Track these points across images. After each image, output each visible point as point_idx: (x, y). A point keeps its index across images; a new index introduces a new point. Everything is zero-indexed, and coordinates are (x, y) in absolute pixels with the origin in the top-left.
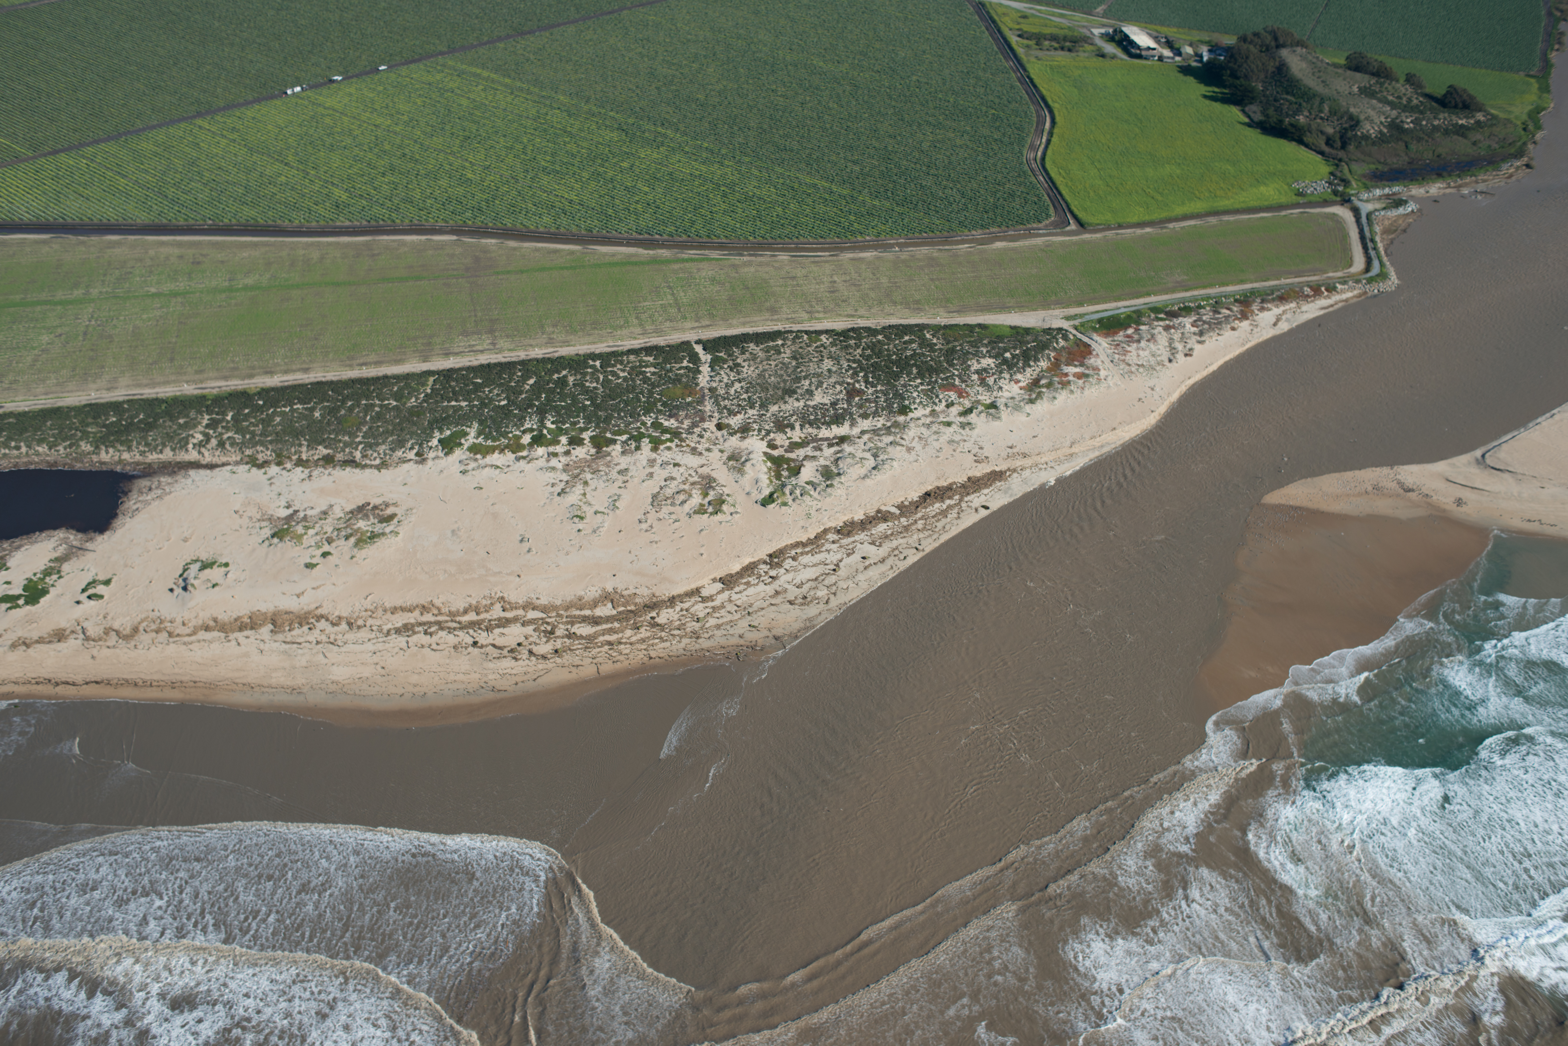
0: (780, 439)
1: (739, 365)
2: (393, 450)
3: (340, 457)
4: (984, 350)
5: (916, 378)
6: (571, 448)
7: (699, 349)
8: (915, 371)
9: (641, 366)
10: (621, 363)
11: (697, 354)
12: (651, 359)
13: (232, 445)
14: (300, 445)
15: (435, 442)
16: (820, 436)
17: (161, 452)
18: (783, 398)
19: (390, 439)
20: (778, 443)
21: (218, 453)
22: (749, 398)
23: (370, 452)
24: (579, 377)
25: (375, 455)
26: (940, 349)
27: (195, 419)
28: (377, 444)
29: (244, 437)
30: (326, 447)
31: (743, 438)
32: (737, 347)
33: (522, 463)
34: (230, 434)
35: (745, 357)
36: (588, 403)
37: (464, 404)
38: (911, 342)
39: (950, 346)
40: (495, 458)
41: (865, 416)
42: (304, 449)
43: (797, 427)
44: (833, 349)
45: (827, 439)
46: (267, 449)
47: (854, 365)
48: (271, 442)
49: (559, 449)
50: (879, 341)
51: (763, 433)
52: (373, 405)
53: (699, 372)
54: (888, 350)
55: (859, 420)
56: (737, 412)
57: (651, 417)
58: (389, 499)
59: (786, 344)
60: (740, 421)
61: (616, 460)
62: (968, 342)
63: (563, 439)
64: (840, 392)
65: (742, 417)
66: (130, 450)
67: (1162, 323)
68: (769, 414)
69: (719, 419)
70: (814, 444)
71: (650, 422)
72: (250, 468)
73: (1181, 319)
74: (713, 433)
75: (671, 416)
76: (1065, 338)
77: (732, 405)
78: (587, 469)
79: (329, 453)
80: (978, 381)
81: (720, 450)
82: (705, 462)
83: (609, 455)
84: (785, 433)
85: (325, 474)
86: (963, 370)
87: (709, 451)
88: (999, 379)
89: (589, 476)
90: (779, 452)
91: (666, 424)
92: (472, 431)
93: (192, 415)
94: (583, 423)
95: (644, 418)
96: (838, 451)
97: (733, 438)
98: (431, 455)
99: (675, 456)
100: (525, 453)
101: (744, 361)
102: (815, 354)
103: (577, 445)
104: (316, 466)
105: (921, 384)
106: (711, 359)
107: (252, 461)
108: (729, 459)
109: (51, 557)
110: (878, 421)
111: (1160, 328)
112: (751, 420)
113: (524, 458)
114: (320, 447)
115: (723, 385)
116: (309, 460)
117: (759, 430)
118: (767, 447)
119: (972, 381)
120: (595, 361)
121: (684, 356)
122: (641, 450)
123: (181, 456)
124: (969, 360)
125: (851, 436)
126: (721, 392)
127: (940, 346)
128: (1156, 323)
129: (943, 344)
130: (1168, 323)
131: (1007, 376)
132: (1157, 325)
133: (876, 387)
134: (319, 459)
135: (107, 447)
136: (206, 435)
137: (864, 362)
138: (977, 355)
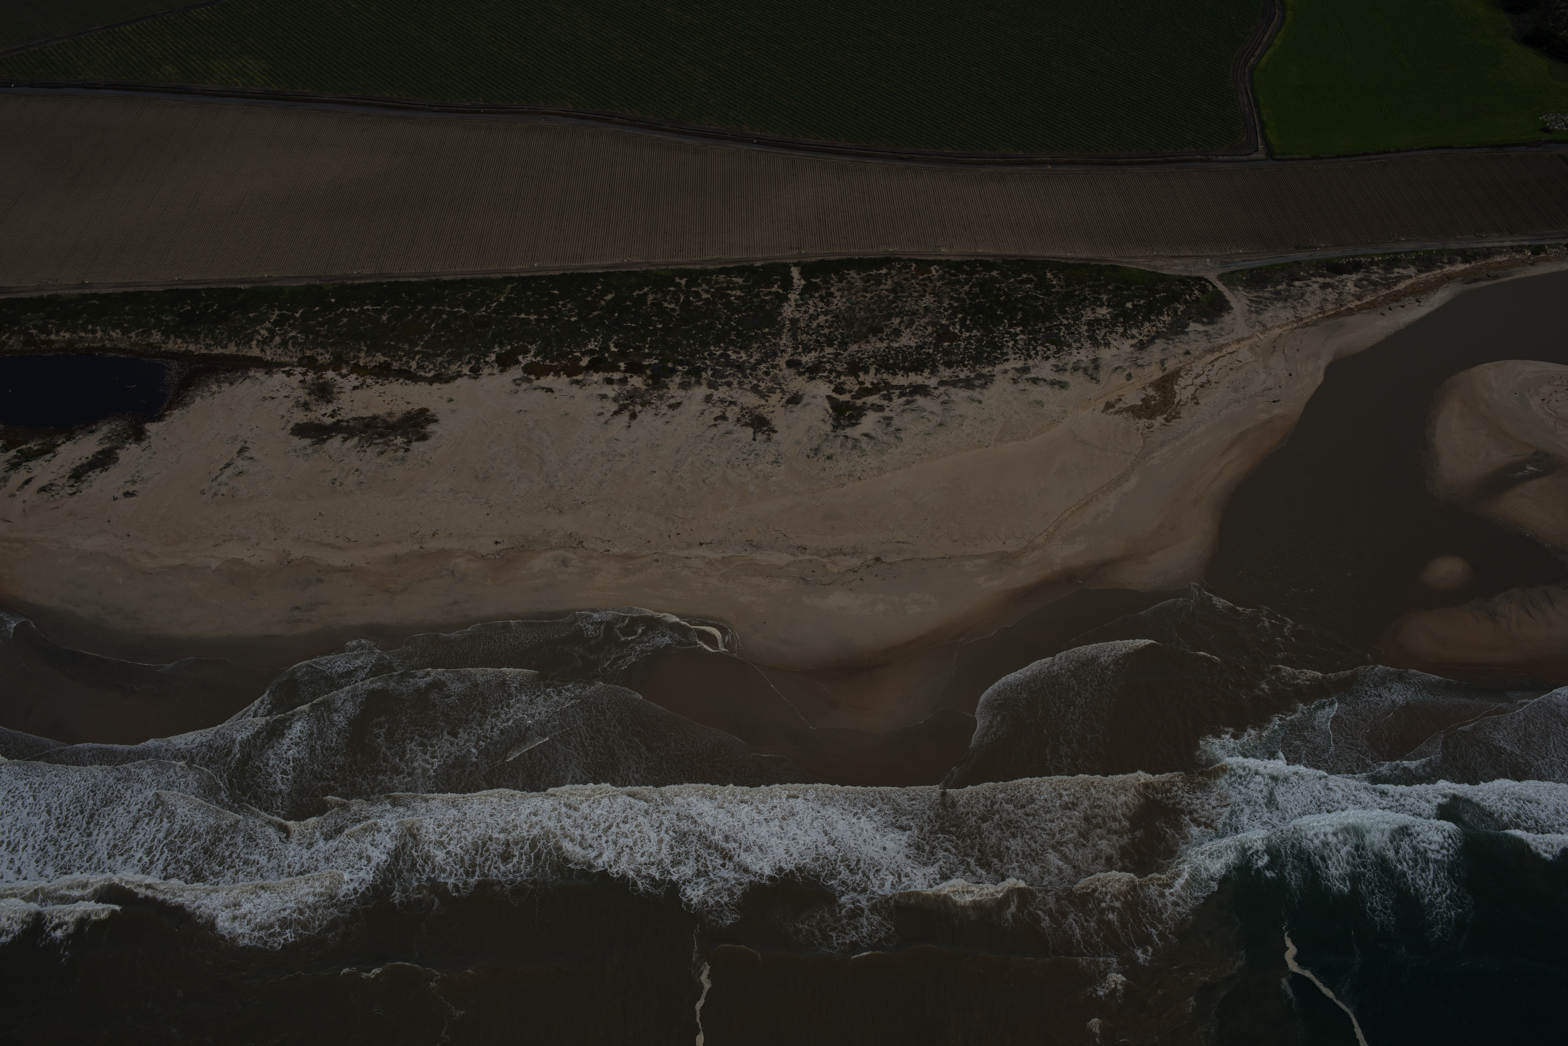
0: (851, 383)
1: (831, 295)
2: (450, 363)
3: (396, 365)
4: (1105, 297)
5: (1018, 325)
6: (628, 375)
7: (795, 272)
8: (1020, 316)
9: (728, 288)
10: (708, 283)
11: (792, 278)
12: (740, 280)
13: (294, 345)
14: (359, 350)
15: (493, 357)
16: (895, 383)
17: (225, 347)
18: (866, 337)
19: (450, 350)
20: (846, 387)
21: (279, 351)
22: (830, 332)
23: (426, 363)
24: (659, 296)
25: (431, 366)
26: (1058, 293)
27: (265, 314)
28: (436, 355)
29: (307, 337)
30: (384, 355)
31: (811, 379)
32: (836, 274)
33: (575, 387)
34: (294, 333)
35: (840, 285)
36: (660, 326)
37: (533, 317)
38: (1029, 281)
39: (1069, 289)
40: (549, 380)
41: (949, 365)
42: (362, 355)
43: (872, 371)
44: (939, 284)
45: (902, 387)
46: (327, 352)
47: (956, 304)
48: (332, 344)
49: (616, 376)
50: (993, 279)
51: (834, 375)
52: (443, 312)
53: (787, 299)
54: (999, 289)
55: (941, 368)
56: (812, 349)
57: (720, 347)
58: (432, 415)
59: (890, 274)
60: (813, 359)
61: (671, 392)
62: (1090, 286)
63: (622, 365)
64: (931, 335)
65: (817, 354)
66: (197, 342)
67: (1321, 280)
68: (846, 354)
69: (792, 355)
70: (885, 392)
71: (718, 353)
72: (307, 371)
73: (1345, 276)
74: (781, 370)
75: (741, 348)
76: (1203, 289)
77: (811, 340)
78: (638, 400)
79: (386, 361)
80: (1086, 334)
81: (782, 391)
82: (763, 402)
83: (666, 386)
84: (857, 377)
85: (377, 383)
86: (1073, 319)
87: (771, 390)
88: (1111, 333)
89: (638, 408)
90: (845, 398)
91: (734, 356)
92: (533, 348)
93: (263, 309)
94: (649, 348)
95: (712, 348)
96: (908, 402)
97: (801, 378)
98: (486, 371)
99: (733, 393)
100: (580, 377)
101: (839, 290)
102: (918, 288)
103: (636, 373)
104: (371, 374)
105: (1022, 332)
106: (804, 285)
107: (310, 363)
108: (789, 402)
109: (99, 449)
110: (962, 371)
111: (1316, 286)
112: (825, 360)
113: (577, 382)
114: (378, 354)
115: (806, 316)
116: (365, 367)
117: (831, 371)
118: (833, 391)
119: (1079, 333)
120: (681, 278)
121: (777, 280)
122: (700, 384)
123: (245, 351)
124: (1084, 308)
125: (927, 386)
126: (802, 324)
127: (1057, 288)
128: (1313, 279)
129: (1062, 287)
130: (1328, 280)
131: (1120, 330)
132: (1314, 282)
133: (971, 332)
134: (375, 367)
135: (176, 337)
136: (272, 332)
137: (968, 302)
138: (1094, 303)
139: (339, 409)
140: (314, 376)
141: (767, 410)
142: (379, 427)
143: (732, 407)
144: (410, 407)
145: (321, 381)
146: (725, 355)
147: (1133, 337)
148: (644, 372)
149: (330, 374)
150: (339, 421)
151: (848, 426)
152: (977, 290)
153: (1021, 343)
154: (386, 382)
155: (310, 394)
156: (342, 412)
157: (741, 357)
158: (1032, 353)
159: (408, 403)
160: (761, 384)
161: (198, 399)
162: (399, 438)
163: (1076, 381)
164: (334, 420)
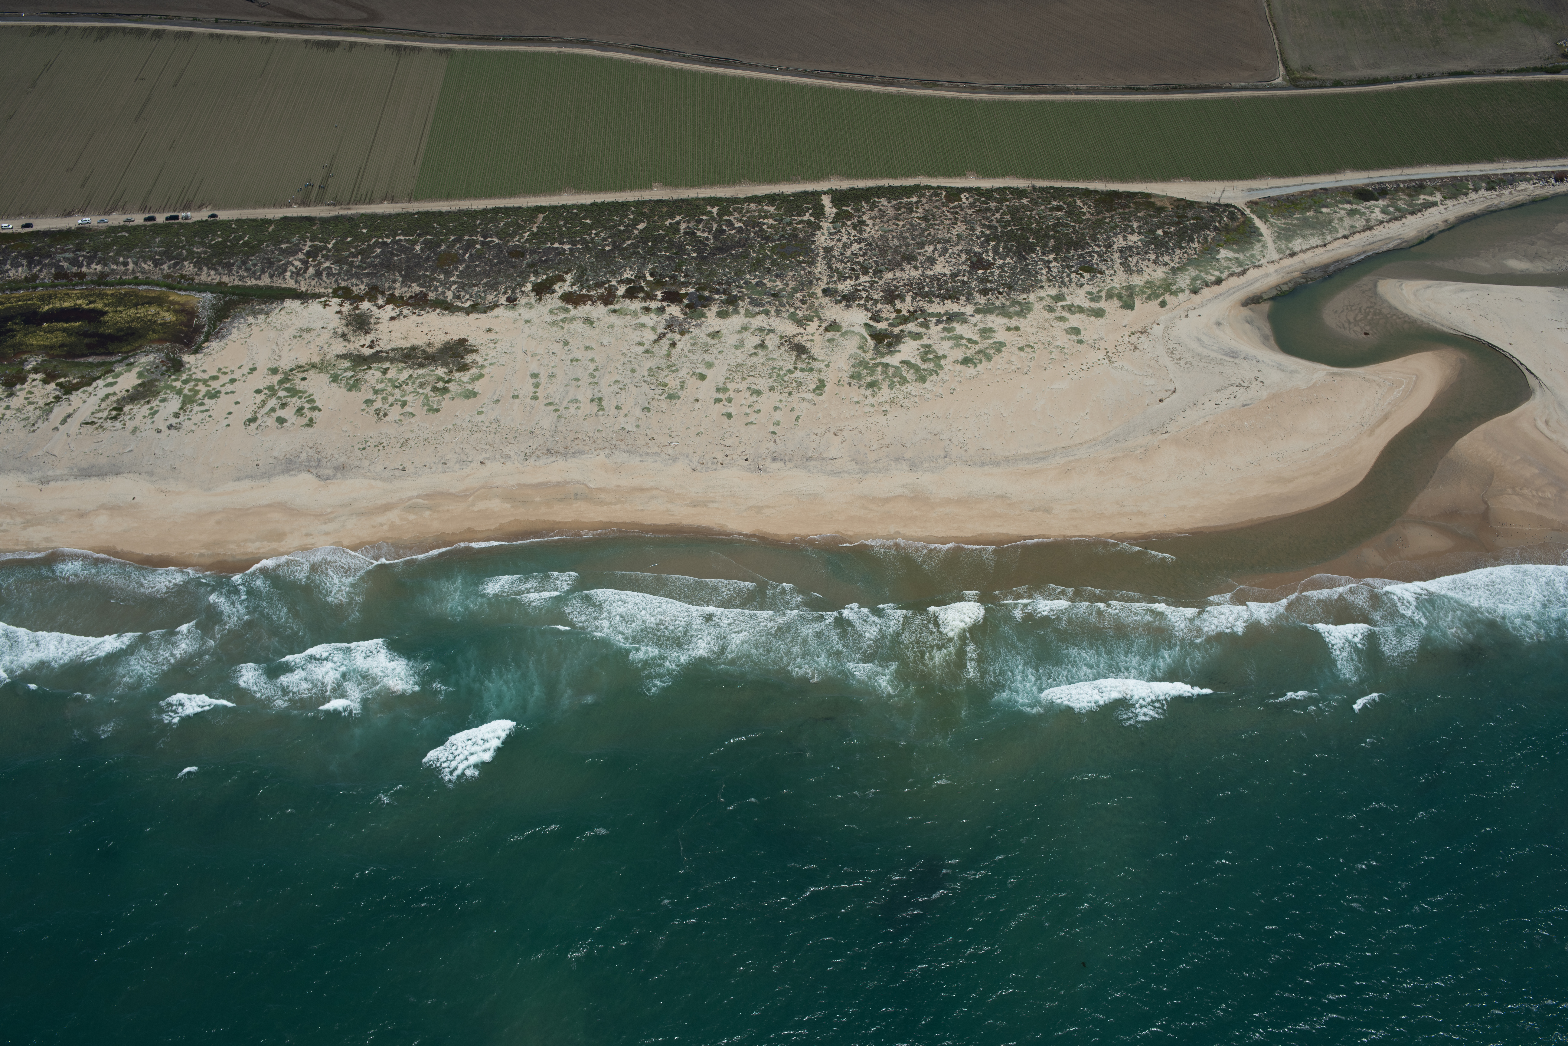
0: (887, 311)
1: (863, 223)
2: (486, 293)
3: (431, 296)
4: (1135, 225)
5: (1050, 252)
6: (665, 304)
7: (826, 201)
8: (1052, 242)
9: (760, 217)
10: (740, 211)
11: (823, 206)
12: (771, 209)
13: (328, 275)
14: (394, 281)
15: (529, 286)
16: (930, 311)
17: (259, 278)
18: (901, 265)
19: (485, 280)
20: (883, 315)
21: (313, 283)
22: (865, 260)
23: (462, 294)
24: (691, 225)
25: (467, 297)
26: (1088, 220)
27: (297, 245)
28: (472, 285)
29: (342, 268)
30: (420, 286)
31: (848, 307)
32: (867, 202)
33: (613, 316)
34: (327, 264)
35: (872, 214)
36: (695, 255)
37: (567, 247)
38: (1058, 208)
39: (1100, 217)
40: (586, 309)
41: (984, 292)
42: (398, 285)
43: (909, 299)
44: (970, 211)
45: (938, 315)
46: (362, 283)
47: (988, 232)
48: (367, 275)
49: (654, 305)
50: (1023, 205)
51: (870, 303)
52: (476, 242)
53: (820, 228)
54: (1030, 217)
55: (977, 296)
56: (848, 277)
57: (756, 276)
58: (471, 346)
59: (920, 202)
60: (849, 287)
61: (709, 321)
62: (1120, 214)
63: (659, 294)
64: (964, 263)
65: (852, 283)
66: (230, 274)
67: (1348, 207)
68: (881, 282)
69: (828, 283)
70: (922, 320)
71: (754, 282)
72: (343, 302)
73: (1373, 202)
74: (817, 298)
75: (777, 276)
76: (1232, 216)
77: (845, 268)
78: (677, 329)
79: (421, 292)
80: (1119, 261)
81: (820, 319)
82: (801, 330)
83: (703, 315)
84: (894, 305)
85: (414, 313)
86: (1105, 246)
87: (809, 319)
88: (1143, 260)
89: (677, 336)
90: (882, 326)
91: (769, 285)
92: (568, 277)
93: (295, 240)
94: (684, 277)
95: (748, 277)
96: (945, 329)
97: (837, 307)
98: (523, 301)
99: (771, 321)
100: (617, 307)
101: (871, 218)
102: (950, 216)
103: (673, 302)
104: (407, 304)
105: (1055, 259)
106: (836, 214)
107: (345, 294)
108: (827, 330)
109: (140, 381)
110: (997, 298)
111: (1343, 213)
112: (861, 288)
113: (615, 311)
114: (414, 284)
115: (840, 245)
116: (401, 297)
117: (867, 299)
118: (871, 318)
119: (1112, 260)
120: (713, 207)
121: (808, 209)
122: (738, 313)
123: (279, 283)
124: (1115, 235)
125: (963, 314)
126: (836, 252)
127: (1088, 216)
128: (1341, 206)
129: (1092, 215)
130: (1355, 206)
131: (1153, 257)
132: (1341, 209)
133: (1004, 259)
134: (411, 297)
135: (209, 269)
136: (305, 263)
137: (1000, 230)
138: (1125, 230)
139: (378, 340)
140: (351, 307)
141: (806, 338)
142: (419, 358)
143: (771, 335)
144: (448, 338)
145: (357, 312)
146: (760, 284)
147: (1166, 264)
148: (681, 301)
149: (366, 305)
150: (378, 352)
151: (888, 354)
152: (1008, 217)
153: (1055, 270)
154: (423, 312)
155: (347, 325)
156: (380, 343)
157: (777, 286)
158: (1066, 280)
159: (446, 333)
160: (798, 312)
161: (235, 331)
162: (439, 368)
163: (1111, 306)
164: (374, 351)
